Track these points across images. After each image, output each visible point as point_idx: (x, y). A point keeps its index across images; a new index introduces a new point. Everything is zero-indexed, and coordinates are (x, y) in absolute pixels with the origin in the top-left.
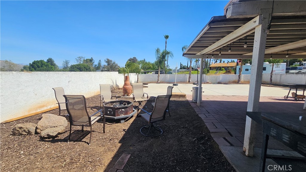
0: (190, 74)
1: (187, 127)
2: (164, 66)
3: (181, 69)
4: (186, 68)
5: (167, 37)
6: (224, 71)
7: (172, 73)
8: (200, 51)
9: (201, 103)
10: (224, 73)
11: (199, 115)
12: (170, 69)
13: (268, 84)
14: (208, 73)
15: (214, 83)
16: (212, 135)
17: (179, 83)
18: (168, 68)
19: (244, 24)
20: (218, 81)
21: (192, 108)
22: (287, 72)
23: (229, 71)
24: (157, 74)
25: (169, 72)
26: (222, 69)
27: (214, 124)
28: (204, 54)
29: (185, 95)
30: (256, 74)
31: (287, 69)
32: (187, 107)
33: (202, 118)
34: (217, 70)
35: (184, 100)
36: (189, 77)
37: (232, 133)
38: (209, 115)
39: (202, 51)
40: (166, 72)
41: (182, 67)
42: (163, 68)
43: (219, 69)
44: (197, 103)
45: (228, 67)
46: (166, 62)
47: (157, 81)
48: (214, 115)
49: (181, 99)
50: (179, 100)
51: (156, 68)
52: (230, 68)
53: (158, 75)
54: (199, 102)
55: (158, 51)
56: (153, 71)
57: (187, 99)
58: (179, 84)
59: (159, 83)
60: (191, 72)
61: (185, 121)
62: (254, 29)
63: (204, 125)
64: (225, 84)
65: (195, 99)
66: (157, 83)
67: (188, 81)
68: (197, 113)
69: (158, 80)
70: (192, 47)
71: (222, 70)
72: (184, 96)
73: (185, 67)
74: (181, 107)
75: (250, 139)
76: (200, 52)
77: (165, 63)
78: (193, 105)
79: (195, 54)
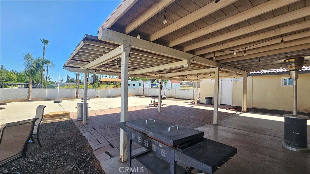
0: (78, 88)
1: (65, 154)
2: (41, 78)
3: (68, 82)
4: (75, 81)
5: (46, 42)
6: (113, 86)
7: (54, 87)
8: (84, 65)
9: (87, 120)
10: (113, 87)
11: (83, 134)
12: (52, 82)
13: (142, 96)
14: (99, 87)
15: (103, 97)
16: (95, 153)
17: (63, 99)
18: (49, 81)
19: (115, 49)
20: (107, 95)
21: (76, 128)
22: (152, 87)
23: (117, 86)
24: (27, 88)
25: (51, 85)
26: (111, 83)
27: (98, 141)
28: (87, 69)
29: (69, 113)
30: (124, 91)
31: (152, 85)
32: (70, 127)
33: (86, 137)
34: (107, 85)
35: (67, 120)
36: (77, 92)
37: (113, 144)
38: (94, 132)
39: (85, 65)
40: (45, 85)
41: (69, 80)
42: (40, 81)
43: (108, 83)
44: (82, 120)
45: (116, 82)
46: (45, 73)
47: (27, 98)
48: (99, 130)
49: (63, 119)
50: (60, 121)
51: (26, 80)
52: (117, 83)
53: (29, 90)
54: (84, 119)
55: (28, 57)
56: (20, 85)
57: (71, 117)
58: (62, 101)
59: (31, 101)
60: (79, 86)
61: (64, 147)
62: (121, 54)
63: (88, 145)
64: (113, 97)
65: (80, 117)
66: (28, 100)
67: (75, 97)
68: (81, 132)
69: (29, 97)
70: (71, 59)
71: (111, 85)
72: (67, 115)
73: (73, 80)
74: (61, 129)
75: (124, 146)
76: (83, 67)
77: (42, 74)
78: (77, 124)
79: (79, 68)
